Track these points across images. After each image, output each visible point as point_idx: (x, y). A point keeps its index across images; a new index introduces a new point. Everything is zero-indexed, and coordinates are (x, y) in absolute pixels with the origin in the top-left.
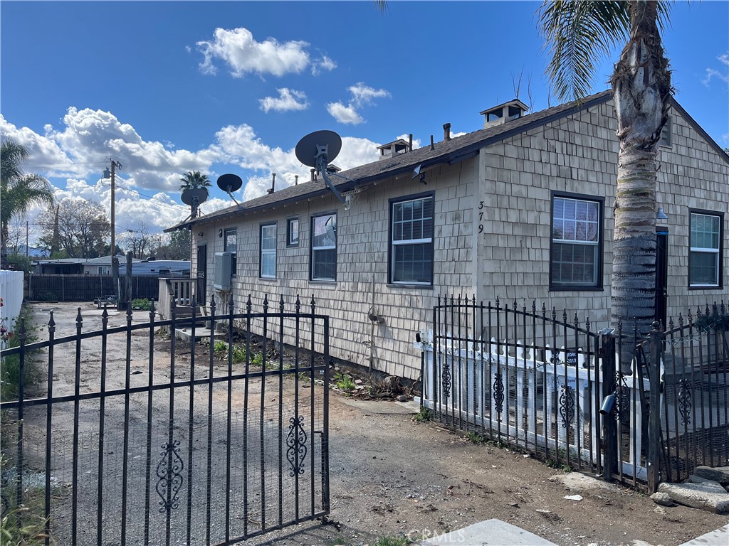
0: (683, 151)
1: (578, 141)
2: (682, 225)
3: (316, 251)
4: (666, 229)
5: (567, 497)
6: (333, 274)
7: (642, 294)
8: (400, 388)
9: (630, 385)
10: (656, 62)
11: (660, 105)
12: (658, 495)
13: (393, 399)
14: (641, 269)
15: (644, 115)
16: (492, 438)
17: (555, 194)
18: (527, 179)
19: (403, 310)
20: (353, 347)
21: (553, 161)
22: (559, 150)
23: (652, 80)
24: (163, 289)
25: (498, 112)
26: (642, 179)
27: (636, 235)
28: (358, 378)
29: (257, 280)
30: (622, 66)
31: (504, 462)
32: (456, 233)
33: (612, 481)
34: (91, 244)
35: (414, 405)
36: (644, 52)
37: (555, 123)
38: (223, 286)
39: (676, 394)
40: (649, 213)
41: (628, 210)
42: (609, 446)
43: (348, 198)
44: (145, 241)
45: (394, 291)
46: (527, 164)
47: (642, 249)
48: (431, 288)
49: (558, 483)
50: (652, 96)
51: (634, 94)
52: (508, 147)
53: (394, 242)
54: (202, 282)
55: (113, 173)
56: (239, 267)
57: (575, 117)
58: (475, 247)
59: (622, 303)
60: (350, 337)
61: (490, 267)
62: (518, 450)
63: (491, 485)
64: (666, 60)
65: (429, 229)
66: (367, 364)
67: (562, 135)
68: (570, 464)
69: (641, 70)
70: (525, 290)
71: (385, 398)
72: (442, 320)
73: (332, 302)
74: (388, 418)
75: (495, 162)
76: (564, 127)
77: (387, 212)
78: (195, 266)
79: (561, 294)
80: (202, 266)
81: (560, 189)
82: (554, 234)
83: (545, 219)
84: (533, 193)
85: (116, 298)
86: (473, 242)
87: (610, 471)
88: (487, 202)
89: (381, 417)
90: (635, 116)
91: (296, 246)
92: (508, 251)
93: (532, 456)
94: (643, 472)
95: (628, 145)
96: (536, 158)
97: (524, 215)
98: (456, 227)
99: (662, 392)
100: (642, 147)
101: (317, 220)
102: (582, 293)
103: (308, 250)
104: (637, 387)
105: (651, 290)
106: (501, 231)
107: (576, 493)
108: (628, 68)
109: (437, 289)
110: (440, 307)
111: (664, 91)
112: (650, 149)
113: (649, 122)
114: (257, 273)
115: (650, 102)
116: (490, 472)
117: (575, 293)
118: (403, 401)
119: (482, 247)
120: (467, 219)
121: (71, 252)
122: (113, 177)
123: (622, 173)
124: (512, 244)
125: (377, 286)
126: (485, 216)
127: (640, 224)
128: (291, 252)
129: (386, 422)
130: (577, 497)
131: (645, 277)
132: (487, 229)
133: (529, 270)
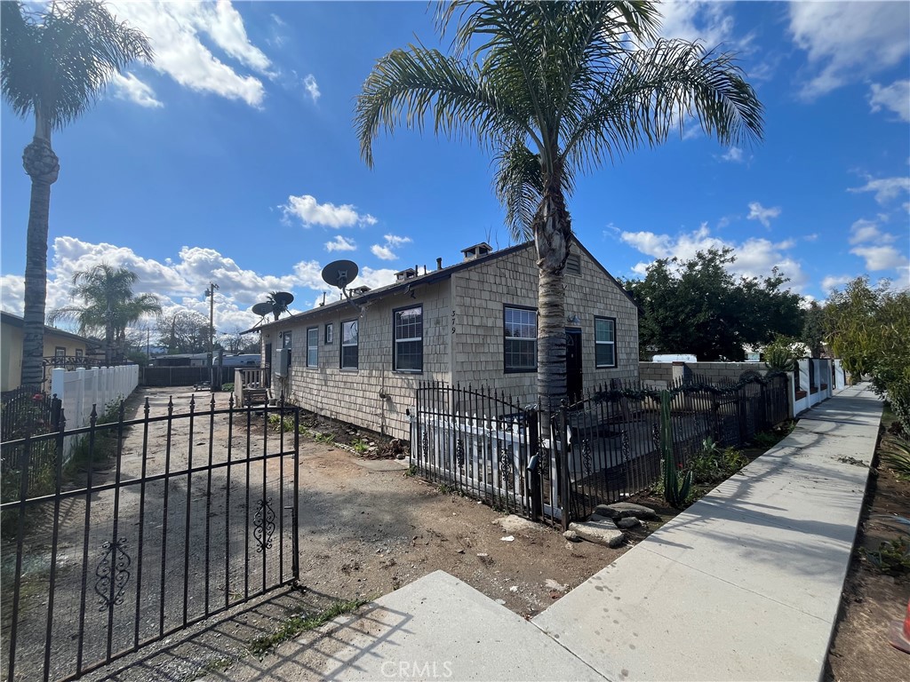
0: (589, 278)
1: (520, 270)
2: (590, 326)
3: (345, 347)
4: (580, 329)
5: (503, 539)
6: (356, 364)
7: (558, 377)
8: (400, 449)
9: (547, 446)
10: (561, 214)
11: (564, 243)
12: (569, 533)
13: (393, 458)
14: (556, 359)
15: (554, 250)
16: (457, 489)
17: (505, 305)
18: (486, 295)
19: (403, 390)
20: (370, 417)
21: (504, 283)
22: (507, 276)
23: (558, 226)
24: (238, 375)
25: (472, 251)
26: (554, 295)
27: (552, 335)
28: (372, 441)
29: (305, 369)
30: (538, 216)
31: (461, 508)
32: (437, 334)
33: (536, 520)
34: (200, 344)
35: (405, 463)
36: (552, 206)
37: (504, 257)
38: (281, 373)
39: (580, 451)
40: (560, 319)
41: (546, 316)
42: (535, 492)
43: (363, 309)
44: (239, 340)
45: (397, 377)
46: (486, 284)
47: (556, 345)
48: (421, 373)
49: (498, 525)
50: (558, 237)
51: (547, 235)
52: (471, 273)
53: (397, 341)
54: (269, 371)
55: (212, 292)
56: (293, 359)
57: (517, 253)
58: (450, 344)
59: (544, 384)
60: (368, 410)
61: (461, 358)
62: (473, 497)
63: (447, 532)
64: (568, 213)
65: (420, 331)
66: (380, 430)
67: (509, 266)
68: (509, 508)
69: (551, 219)
70: (487, 373)
71: (387, 457)
72: (422, 397)
73: (355, 385)
74: (385, 474)
75: (463, 283)
76: (511, 260)
77: (392, 319)
78: (264, 359)
79: (513, 375)
80: (269, 359)
81: (509, 302)
82: (507, 333)
83: (500, 323)
84: (491, 305)
85: (209, 383)
86: (448, 339)
87: (536, 513)
88: (458, 311)
89: (380, 474)
90: (548, 251)
91: (331, 343)
92: (474, 346)
93: (484, 503)
94: (559, 512)
95: (544, 271)
96: (492, 281)
97: (484, 320)
98: (437, 329)
99: (570, 451)
100: (553, 273)
101: (345, 324)
102: (527, 374)
103: (339, 346)
104: (553, 447)
105: (563, 374)
106: (468, 332)
107: (511, 534)
108: (542, 217)
109: (425, 374)
110: (421, 389)
111: (568, 235)
112: (558, 274)
113: (557, 254)
114: (305, 364)
115: (557, 241)
116: (450, 520)
117: (522, 374)
118: (400, 459)
119: (454, 344)
120: (444, 323)
121: (183, 350)
122: (212, 295)
123: (541, 291)
124: (477, 341)
125: (386, 373)
126: (457, 321)
127: (554, 327)
128: (328, 348)
129: (383, 478)
130: (510, 538)
131: (559, 365)
132: (459, 330)
133: (490, 359)
